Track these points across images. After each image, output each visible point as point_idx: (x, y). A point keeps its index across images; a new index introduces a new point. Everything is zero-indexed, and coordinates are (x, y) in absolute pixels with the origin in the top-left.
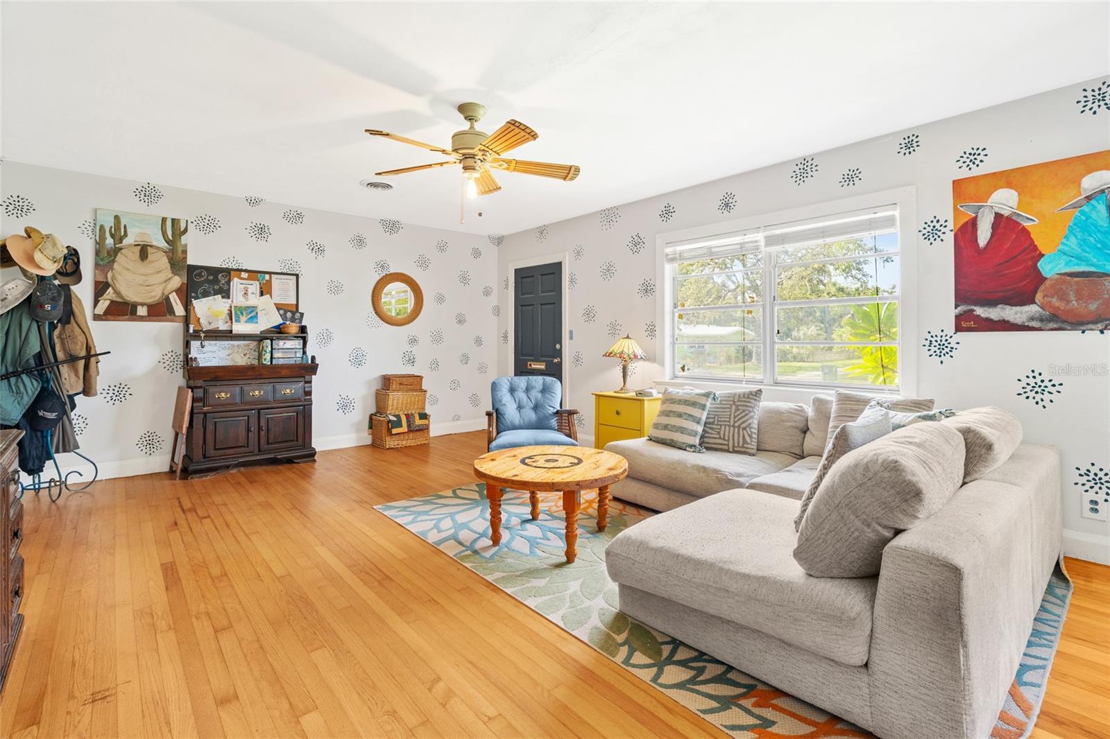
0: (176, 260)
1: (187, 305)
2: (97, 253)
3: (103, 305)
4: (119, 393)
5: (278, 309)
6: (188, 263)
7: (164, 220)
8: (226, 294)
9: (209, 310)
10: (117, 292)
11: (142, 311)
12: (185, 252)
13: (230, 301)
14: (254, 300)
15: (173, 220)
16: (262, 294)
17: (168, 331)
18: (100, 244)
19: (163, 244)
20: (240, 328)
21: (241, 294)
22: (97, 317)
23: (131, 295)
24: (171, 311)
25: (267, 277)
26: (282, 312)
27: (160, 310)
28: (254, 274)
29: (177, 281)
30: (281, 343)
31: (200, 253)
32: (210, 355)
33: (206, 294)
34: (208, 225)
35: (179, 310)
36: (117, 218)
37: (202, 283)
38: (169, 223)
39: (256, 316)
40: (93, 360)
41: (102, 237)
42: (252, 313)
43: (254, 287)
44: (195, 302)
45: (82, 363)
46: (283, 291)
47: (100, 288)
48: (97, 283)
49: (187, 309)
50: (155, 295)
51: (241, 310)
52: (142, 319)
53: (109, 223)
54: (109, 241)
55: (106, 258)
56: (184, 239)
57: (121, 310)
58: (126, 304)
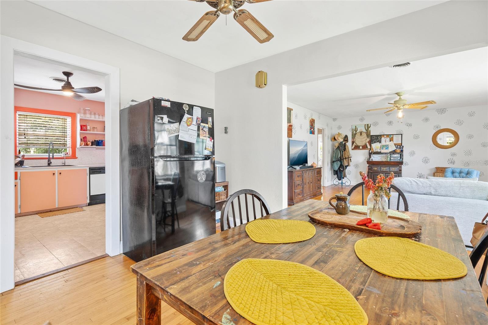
0: (368, 134)
1: (370, 146)
2: (352, 135)
3: (354, 146)
4: (357, 166)
5: (395, 145)
6: (371, 135)
7: (365, 125)
8: (380, 142)
9: (376, 146)
10: (356, 144)
11: (361, 147)
12: (370, 132)
13: (381, 144)
14: (388, 143)
15: (367, 124)
16: (390, 141)
17: (366, 152)
18: (353, 133)
19: (365, 131)
20: (383, 151)
21: (384, 142)
22: (352, 149)
23: (359, 144)
24: (367, 147)
25: (392, 136)
26: (396, 146)
27: (365, 147)
28: (388, 136)
29: (368, 140)
30: (393, 155)
31: (374, 132)
32: (376, 158)
33: (375, 142)
34: (376, 124)
35: (369, 147)
36: (356, 126)
37: (374, 140)
38: (366, 125)
39: (388, 148)
40: (349, 159)
41: (353, 131)
42: (387, 147)
43: (388, 139)
44: (372, 145)
45: (347, 159)
46: (397, 140)
47: (353, 143)
48: (352, 142)
49: (370, 147)
50: (363, 144)
51: (384, 146)
52: (361, 149)
53: (354, 128)
54: (354, 132)
55: (354, 136)
56: (370, 129)
57: (357, 147)
58: (358, 146)
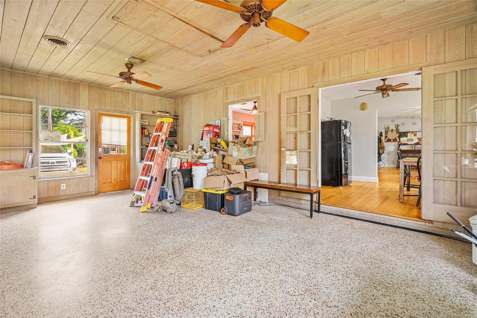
0: (397, 131)
1: (399, 139)
2: (385, 132)
3: (386, 140)
4: (389, 153)
5: (418, 139)
6: (400, 131)
7: (395, 125)
8: (407, 137)
9: (403, 140)
10: (388, 138)
11: (392, 140)
12: (399, 130)
13: (407, 138)
14: (413, 137)
15: (397, 125)
16: (414, 136)
17: (396, 143)
18: (386, 130)
19: (395, 129)
20: (409, 143)
21: (410, 137)
22: (385, 142)
23: (390, 138)
24: (397, 140)
25: (416, 133)
26: (419, 139)
27: (395, 140)
28: (412, 132)
29: (398, 135)
30: (417, 146)
31: (402, 129)
32: (403, 148)
33: (403, 137)
34: (403, 124)
35: (398, 140)
36: (388, 126)
37: (402, 135)
38: (396, 125)
39: (413, 141)
40: (384, 148)
41: (386, 129)
42: (412, 140)
43: (413, 135)
44: (401, 138)
45: (382, 149)
46: (419, 135)
47: (386, 137)
48: (385, 136)
49: (399, 140)
50: (394, 138)
51: (409, 139)
52: (392, 142)
53: (387, 127)
54: (387, 130)
55: (386, 132)
56: (399, 128)
57: (389, 140)
58: (390, 139)
